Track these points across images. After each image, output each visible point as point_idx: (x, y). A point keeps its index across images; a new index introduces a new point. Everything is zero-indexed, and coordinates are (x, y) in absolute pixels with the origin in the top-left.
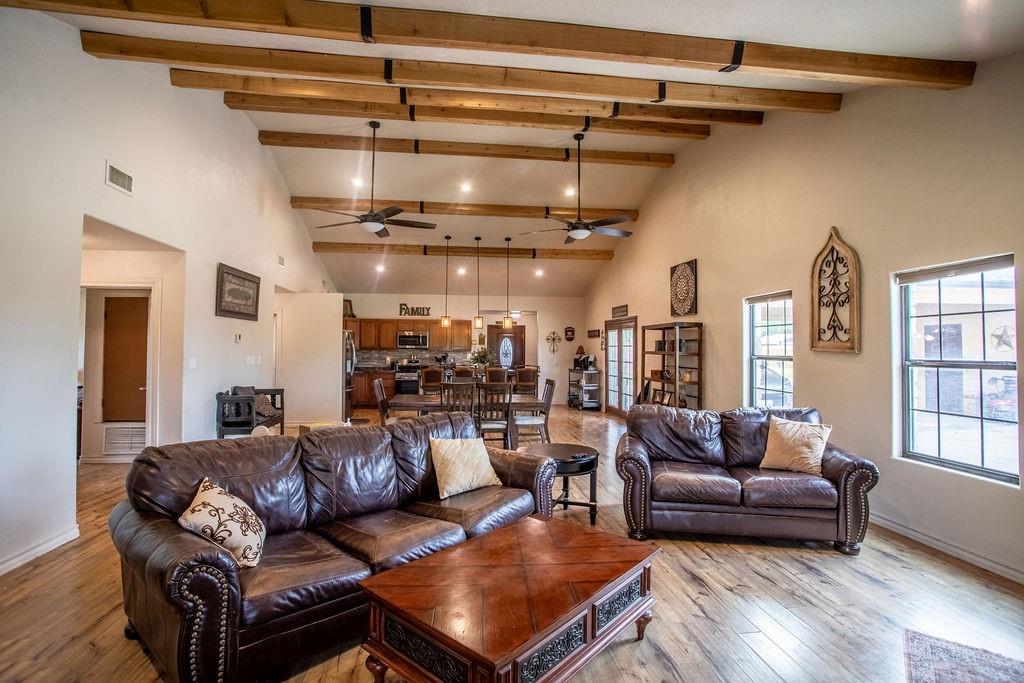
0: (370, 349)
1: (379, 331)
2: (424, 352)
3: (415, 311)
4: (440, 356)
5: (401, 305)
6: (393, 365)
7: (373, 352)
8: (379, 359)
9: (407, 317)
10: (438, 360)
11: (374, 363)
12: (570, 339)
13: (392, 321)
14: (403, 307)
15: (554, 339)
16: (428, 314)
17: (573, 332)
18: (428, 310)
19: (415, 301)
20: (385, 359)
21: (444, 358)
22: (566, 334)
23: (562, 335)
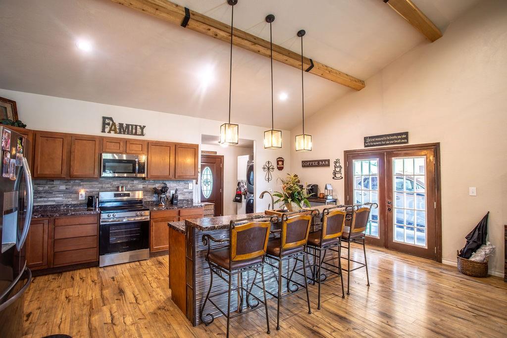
0: (51, 179)
1: (70, 153)
2: (136, 182)
3: (125, 129)
4: (158, 186)
5: (104, 118)
6: (90, 202)
7: (56, 182)
8: (67, 192)
9: (113, 135)
10: (156, 191)
11: (59, 199)
12: (280, 169)
13: (92, 139)
14: (107, 122)
15: (269, 168)
16: (142, 134)
17: (283, 161)
18: (142, 128)
19: (123, 115)
20: (77, 193)
21: (164, 190)
22: (278, 164)
23: (275, 164)
